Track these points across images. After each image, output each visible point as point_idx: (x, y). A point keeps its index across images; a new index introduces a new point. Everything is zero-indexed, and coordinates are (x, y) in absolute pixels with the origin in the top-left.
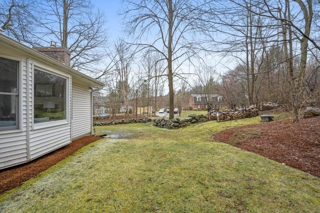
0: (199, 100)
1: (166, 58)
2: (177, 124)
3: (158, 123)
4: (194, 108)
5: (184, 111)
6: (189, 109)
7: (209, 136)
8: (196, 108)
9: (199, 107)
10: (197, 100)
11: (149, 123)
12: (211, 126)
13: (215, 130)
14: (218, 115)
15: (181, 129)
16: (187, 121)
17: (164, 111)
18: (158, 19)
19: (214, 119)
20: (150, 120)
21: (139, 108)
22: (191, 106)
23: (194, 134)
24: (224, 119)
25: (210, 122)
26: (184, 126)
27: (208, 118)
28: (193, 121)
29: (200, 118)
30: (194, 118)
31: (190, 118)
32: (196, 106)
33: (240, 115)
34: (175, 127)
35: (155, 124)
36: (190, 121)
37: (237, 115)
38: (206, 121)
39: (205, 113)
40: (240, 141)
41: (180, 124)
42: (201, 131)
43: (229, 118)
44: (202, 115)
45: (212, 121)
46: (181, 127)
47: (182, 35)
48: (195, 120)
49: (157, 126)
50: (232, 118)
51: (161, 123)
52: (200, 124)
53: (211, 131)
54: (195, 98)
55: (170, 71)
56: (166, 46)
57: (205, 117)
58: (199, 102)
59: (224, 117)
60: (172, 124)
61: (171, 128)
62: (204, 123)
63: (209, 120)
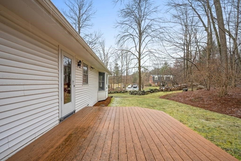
0: (156, 79)
1: (138, 58)
2: (143, 93)
3: (132, 93)
4: (153, 85)
5: (146, 87)
6: (149, 85)
7: (158, 97)
8: (154, 85)
9: (156, 84)
10: (155, 79)
11: (127, 93)
12: (160, 94)
13: (161, 95)
14: (164, 89)
15: (145, 95)
16: (149, 91)
17: (131, 86)
18: (133, 36)
19: (162, 91)
20: (127, 91)
21: (115, 85)
22: (150, 83)
23: (152, 97)
24: (167, 91)
25: (160, 92)
26: (147, 94)
27: (159, 90)
28: (151, 92)
29: (155, 90)
30: (152, 90)
31: (150, 90)
32: (154, 84)
33: (175, 89)
34: (142, 94)
35: (131, 93)
36: (150, 92)
37: (174, 89)
38: (158, 92)
39: (158, 88)
40: (169, 98)
41: (145, 93)
42: (155, 96)
43: (169, 90)
44: (156, 89)
45: (161, 92)
46: (145, 94)
47: (146, 46)
48: (152, 91)
49: (132, 94)
50: (171, 90)
51: (134, 93)
52: (155, 93)
53: (159, 95)
54: (154, 78)
55: (140, 65)
56: (137, 51)
57: (158, 90)
58: (156, 81)
59: (167, 90)
60: (141, 93)
61: (141, 95)
62: (157, 93)
63: (160, 91)
